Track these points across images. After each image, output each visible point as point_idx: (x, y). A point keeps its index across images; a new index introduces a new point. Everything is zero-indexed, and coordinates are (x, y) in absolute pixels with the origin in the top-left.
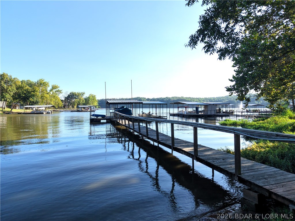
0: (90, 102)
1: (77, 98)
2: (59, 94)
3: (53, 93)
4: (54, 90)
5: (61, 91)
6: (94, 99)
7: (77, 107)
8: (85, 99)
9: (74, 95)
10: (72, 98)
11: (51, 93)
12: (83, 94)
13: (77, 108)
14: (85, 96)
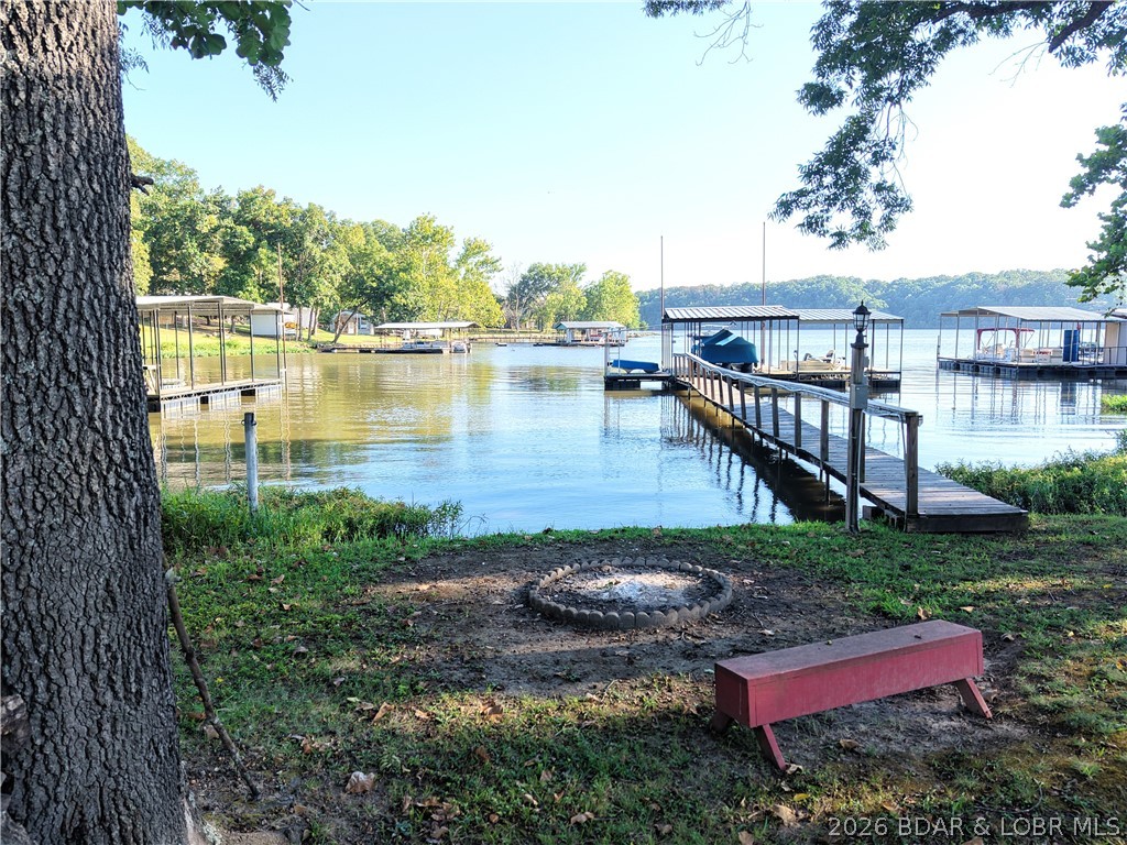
0: (605, 306)
1: (555, 290)
2: (490, 274)
3: (467, 271)
4: (473, 261)
5: (498, 264)
6: (622, 289)
7: (558, 327)
8: (588, 294)
9: (542, 277)
10: (537, 289)
11: (463, 271)
12: (581, 271)
13: (555, 331)
14: (586, 281)
